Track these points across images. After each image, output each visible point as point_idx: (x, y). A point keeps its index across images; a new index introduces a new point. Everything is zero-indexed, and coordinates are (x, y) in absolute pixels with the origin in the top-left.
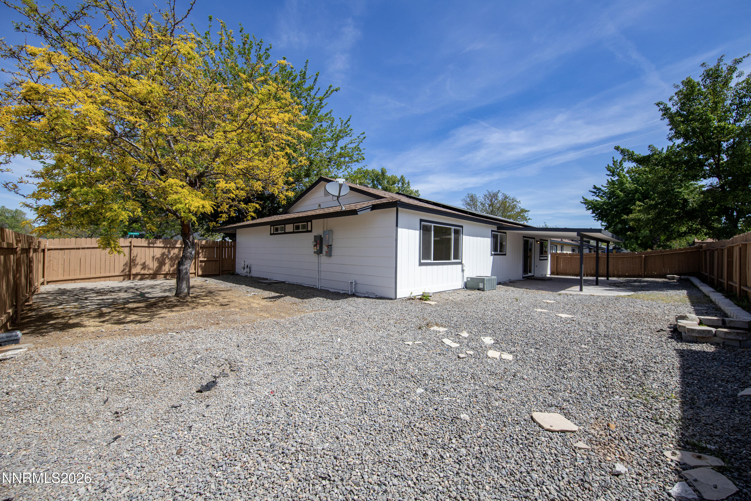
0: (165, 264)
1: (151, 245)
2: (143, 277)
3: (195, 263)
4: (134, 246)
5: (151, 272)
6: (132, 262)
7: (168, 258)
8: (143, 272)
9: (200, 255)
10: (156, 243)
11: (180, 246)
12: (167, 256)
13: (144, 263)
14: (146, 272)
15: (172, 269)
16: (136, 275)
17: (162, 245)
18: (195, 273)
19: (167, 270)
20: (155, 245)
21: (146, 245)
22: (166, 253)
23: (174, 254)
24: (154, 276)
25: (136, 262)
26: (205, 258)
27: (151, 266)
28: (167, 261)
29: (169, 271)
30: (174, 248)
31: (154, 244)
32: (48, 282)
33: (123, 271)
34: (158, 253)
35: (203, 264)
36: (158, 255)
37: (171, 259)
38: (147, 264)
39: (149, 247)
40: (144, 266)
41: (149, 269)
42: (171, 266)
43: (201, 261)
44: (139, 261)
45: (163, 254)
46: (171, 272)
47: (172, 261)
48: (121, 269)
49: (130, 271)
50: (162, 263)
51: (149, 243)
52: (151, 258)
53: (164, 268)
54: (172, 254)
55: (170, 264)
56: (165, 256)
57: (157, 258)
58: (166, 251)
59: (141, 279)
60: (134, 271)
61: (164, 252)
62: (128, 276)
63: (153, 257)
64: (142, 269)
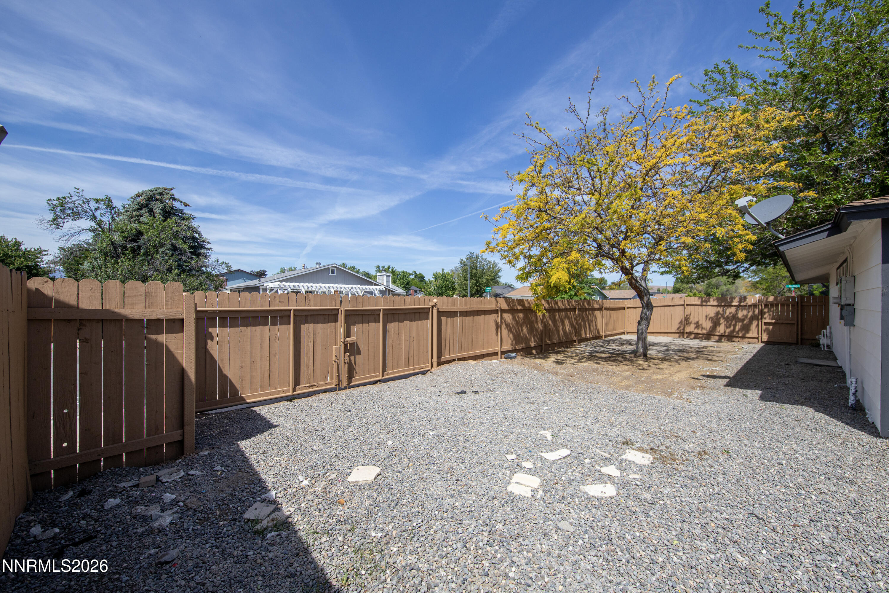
0: (720, 324)
1: (704, 304)
2: (697, 336)
3: (758, 325)
4: (687, 305)
5: (705, 332)
6: (686, 321)
7: (724, 318)
8: (696, 331)
9: (766, 316)
10: (709, 301)
11: (737, 304)
12: (723, 316)
13: (698, 322)
14: (699, 331)
15: (728, 331)
16: (690, 333)
17: (715, 303)
18: (757, 338)
19: (722, 331)
20: (709, 303)
21: (699, 303)
22: (721, 312)
23: (730, 313)
24: (708, 336)
25: (690, 321)
26: (772, 319)
27: (704, 326)
28: (722, 321)
29: (725, 332)
30: (731, 306)
31: (707, 302)
32: (628, 333)
33: (678, 328)
34: (711, 311)
35: (771, 327)
36: (712, 315)
37: (727, 319)
38: (700, 323)
39: (702, 305)
40: (698, 325)
41: (702, 328)
42: (727, 328)
43: (766, 324)
44: (693, 319)
45: (718, 313)
46: (726, 334)
47: (727, 322)
48: (677, 326)
49: (684, 329)
50: (716, 323)
51: (702, 302)
52: (704, 317)
53: (718, 329)
54: (727, 313)
55: (726, 325)
56: (720, 316)
57: (711, 318)
58: (720, 310)
59: (695, 338)
60: (688, 330)
61: (719, 311)
62: (682, 333)
63: (707, 316)
64: (695, 328)
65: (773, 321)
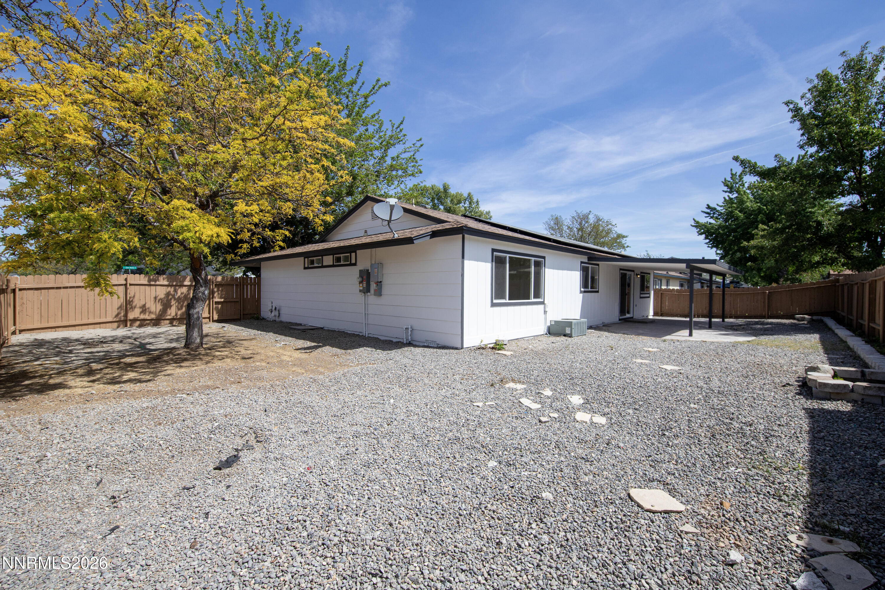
0: (170, 306)
1: (153, 283)
2: (143, 323)
3: (209, 304)
4: (131, 285)
5: (153, 316)
6: (128, 305)
7: (175, 299)
8: (142, 317)
9: (216, 295)
10: (158, 280)
11: (189, 283)
12: (173, 296)
13: (144, 306)
14: (147, 317)
15: (179, 313)
16: (135, 320)
17: (166, 283)
18: (209, 318)
19: (173, 314)
20: (158, 283)
21: (146, 283)
22: (172, 292)
23: (182, 294)
24: (156, 322)
25: (134, 304)
26: (221, 298)
27: (153, 309)
28: (173, 302)
29: (176, 315)
30: (182, 286)
31: (155, 281)
32: (21, 331)
33: (117, 316)
34: (161, 292)
35: (220, 306)
36: (162, 295)
37: (178, 300)
38: (147, 306)
39: (150, 285)
40: (144, 309)
41: (150, 312)
42: (179, 309)
43: (217, 303)
44: (138, 302)
45: (168, 294)
46: (178, 317)
47: (179, 303)
48: (115, 312)
49: (126, 315)
50: (166, 305)
51: (150, 280)
52: (152, 299)
53: (169, 312)
54: (179, 294)
55: (177, 307)
56: (170, 297)
57: (161, 299)
58: (172, 290)
59: (140, 326)
60: (131, 316)
61: (169, 292)
62: (124, 322)
63: (155, 298)
64: (141, 313)
65: (222, 300)
